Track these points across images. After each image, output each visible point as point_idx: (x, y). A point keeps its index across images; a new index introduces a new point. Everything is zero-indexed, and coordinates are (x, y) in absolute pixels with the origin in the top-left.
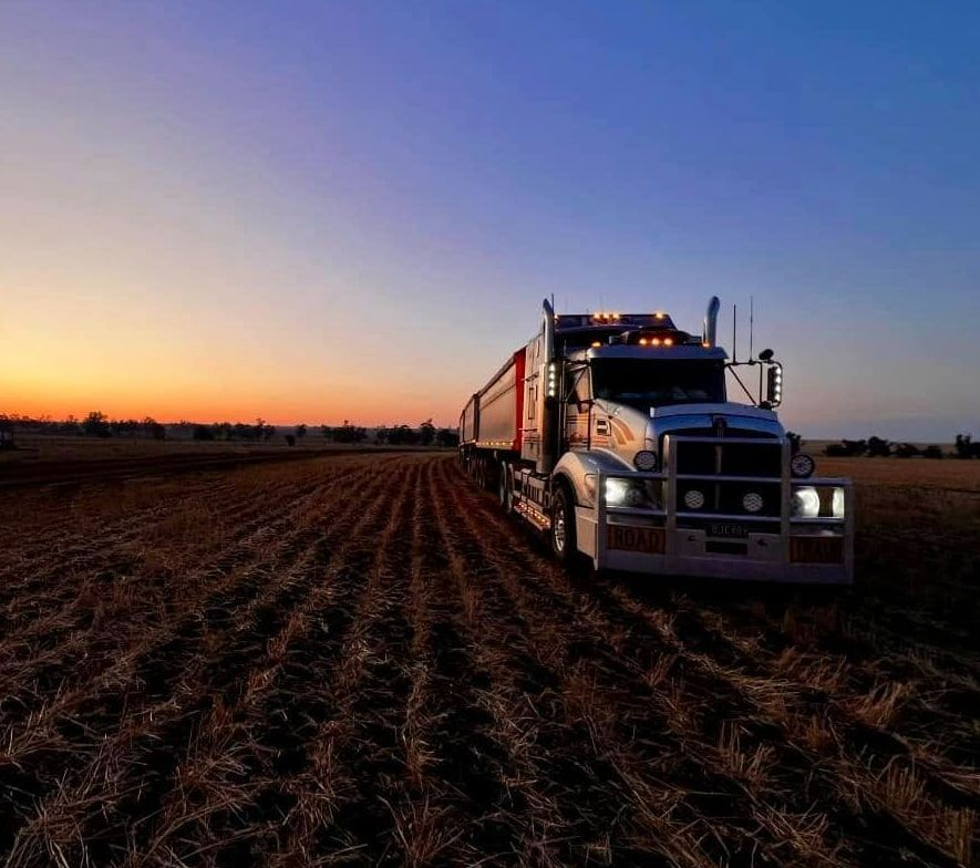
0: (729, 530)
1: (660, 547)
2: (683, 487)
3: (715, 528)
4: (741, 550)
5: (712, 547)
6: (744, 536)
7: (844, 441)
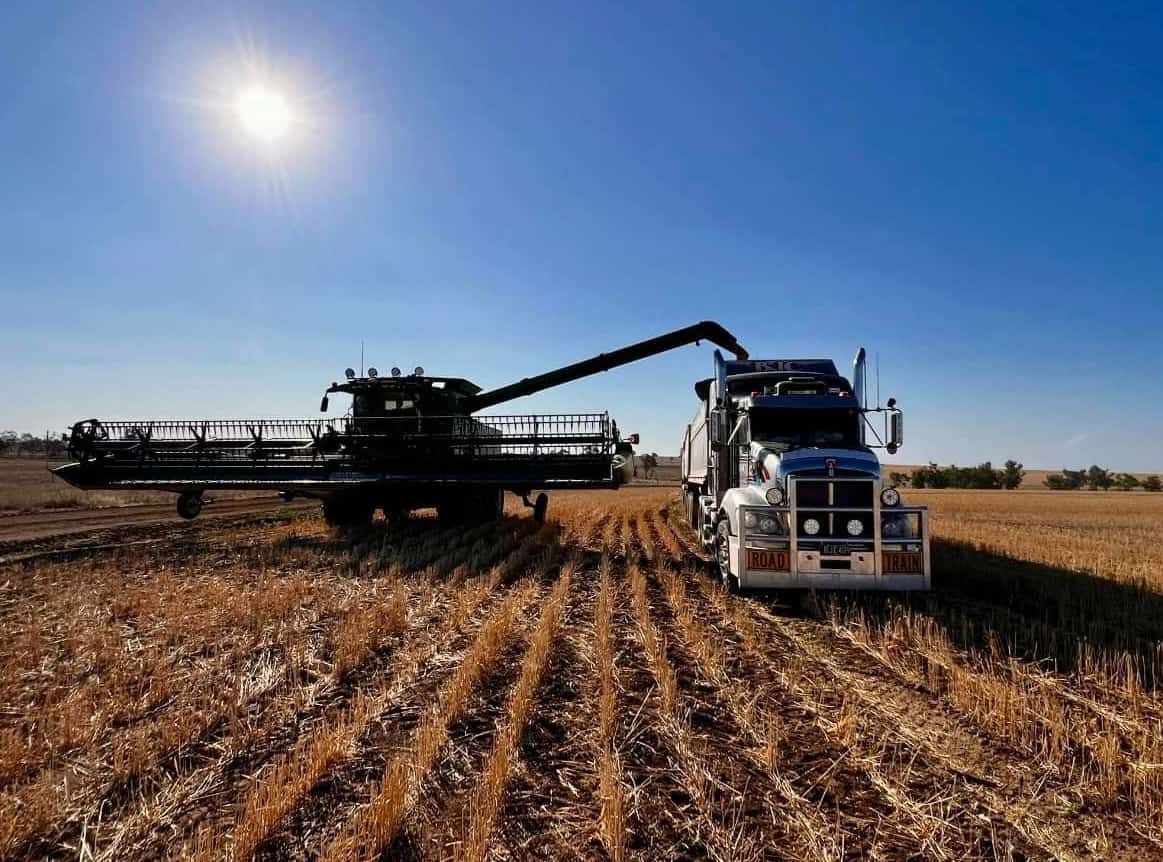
0: (837, 550)
1: (786, 566)
2: (802, 518)
3: (826, 549)
4: (846, 565)
5: (824, 564)
6: (849, 555)
7: (1065, 472)
